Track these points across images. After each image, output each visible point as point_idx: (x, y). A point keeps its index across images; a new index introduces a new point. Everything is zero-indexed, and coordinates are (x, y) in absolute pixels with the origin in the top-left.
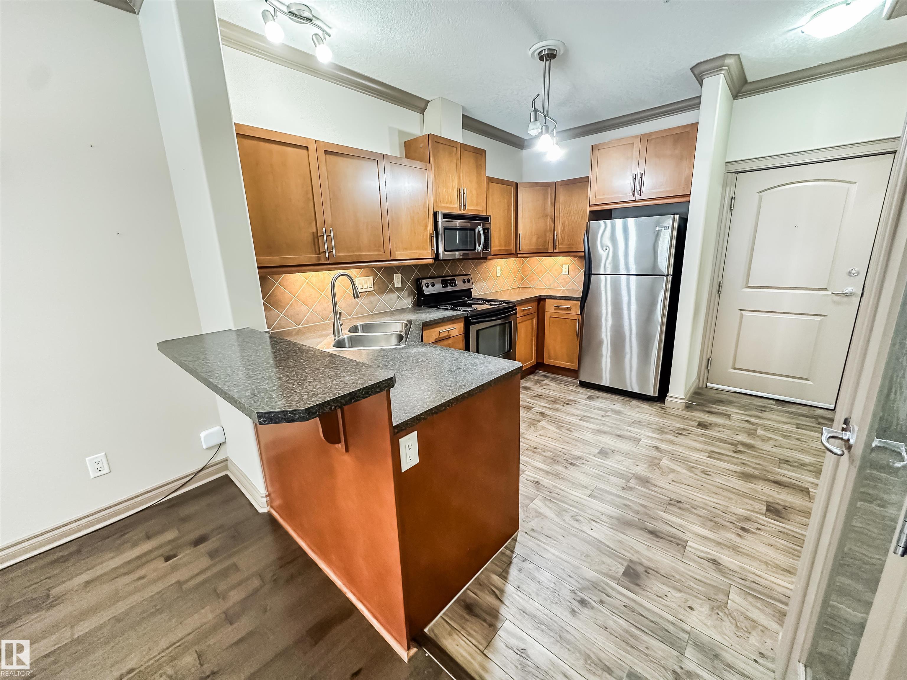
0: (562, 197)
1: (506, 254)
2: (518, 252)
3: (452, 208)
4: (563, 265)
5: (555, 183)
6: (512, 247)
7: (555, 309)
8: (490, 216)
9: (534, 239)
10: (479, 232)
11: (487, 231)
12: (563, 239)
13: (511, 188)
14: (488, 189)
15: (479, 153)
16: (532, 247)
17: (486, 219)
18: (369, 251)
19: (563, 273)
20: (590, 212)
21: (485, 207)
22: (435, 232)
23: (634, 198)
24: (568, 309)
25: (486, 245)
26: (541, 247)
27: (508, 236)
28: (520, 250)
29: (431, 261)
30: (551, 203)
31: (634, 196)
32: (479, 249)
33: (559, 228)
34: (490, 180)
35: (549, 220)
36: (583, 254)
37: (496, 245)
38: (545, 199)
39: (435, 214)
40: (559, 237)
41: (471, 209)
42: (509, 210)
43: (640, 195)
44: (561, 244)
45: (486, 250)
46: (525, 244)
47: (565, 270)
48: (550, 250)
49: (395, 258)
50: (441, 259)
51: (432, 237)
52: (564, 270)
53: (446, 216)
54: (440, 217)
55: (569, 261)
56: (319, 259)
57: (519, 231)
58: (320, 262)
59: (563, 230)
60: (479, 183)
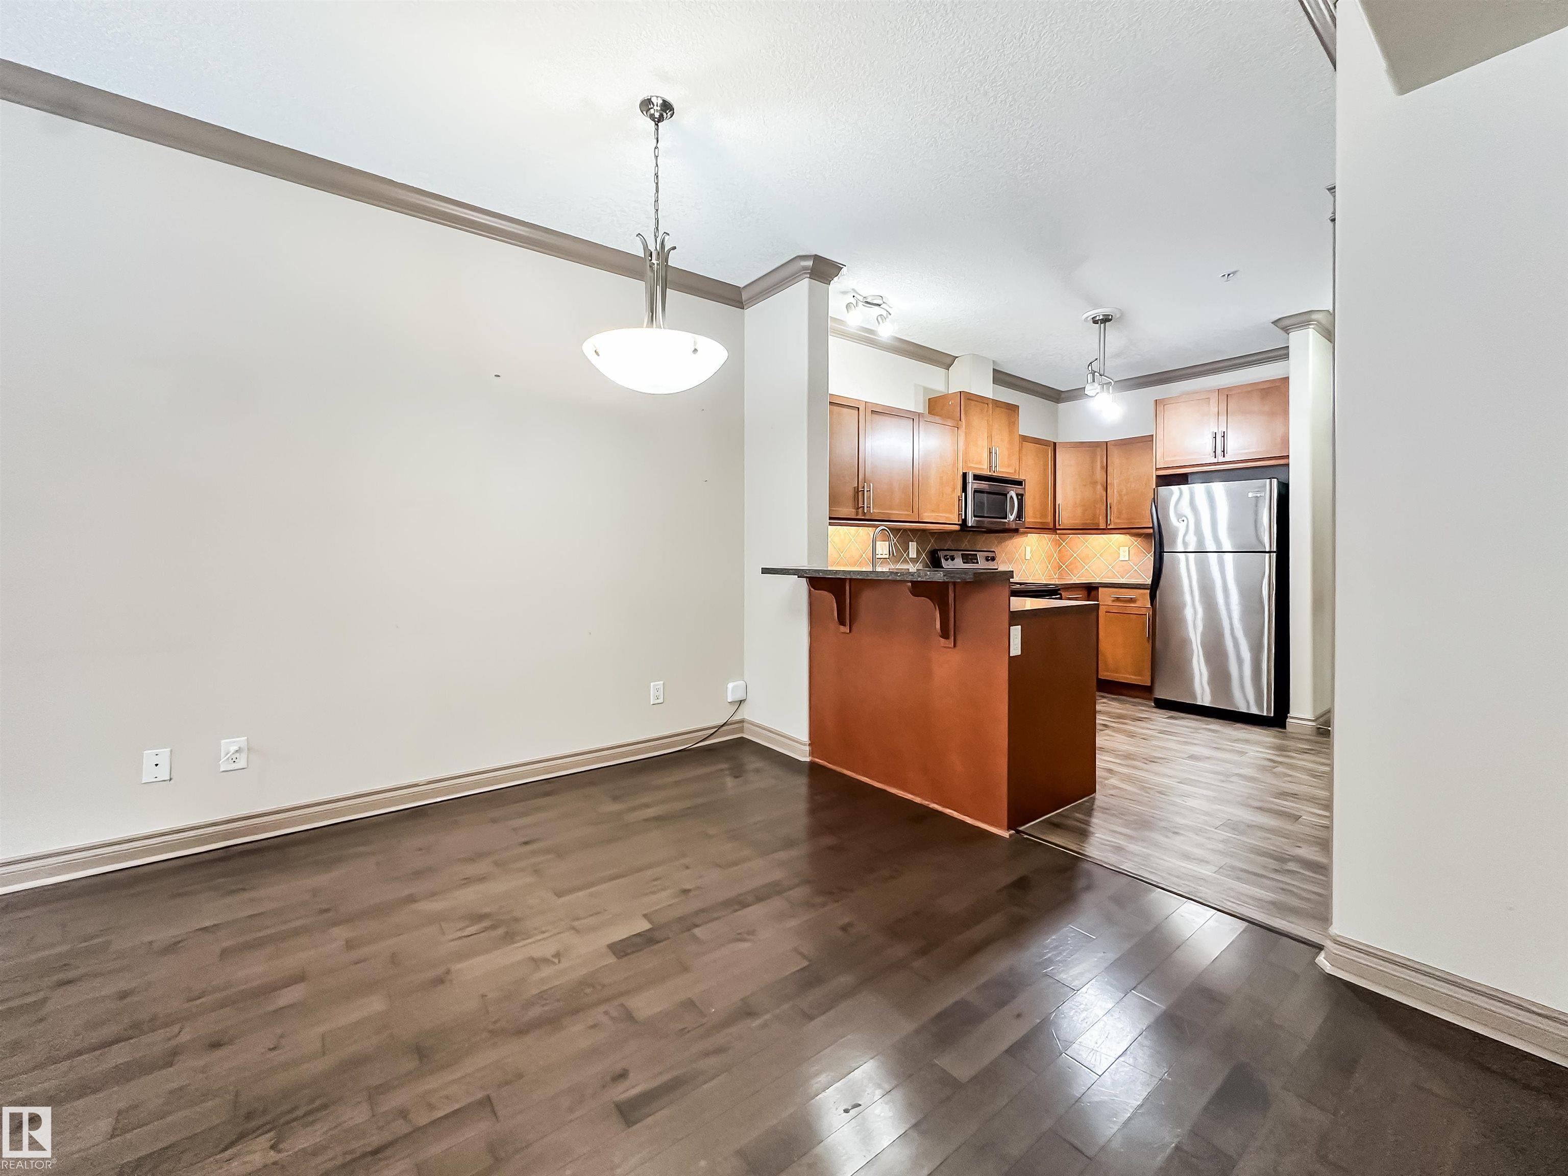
0: (1116, 460)
1: (1042, 529)
2: (1057, 527)
3: (980, 469)
4: (1121, 548)
5: (1107, 442)
6: (1049, 519)
7: (1113, 601)
8: (1025, 480)
9: (1079, 511)
10: (1011, 497)
11: (1021, 497)
12: (1120, 512)
13: (1049, 449)
14: (1020, 450)
15: (1012, 409)
16: (1077, 522)
17: (1020, 483)
18: (898, 510)
19: (1122, 558)
20: (1158, 477)
21: (1017, 469)
22: (963, 494)
23: (1215, 461)
24: (1132, 600)
25: (1020, 516)
26: (1089, 521)
27: (1044, 504)
28: (1059, 525)
29: (957, 528)
30: (1102, 467)
31: (1215, 457)
32: (1012, 517)
33: (1113, 498)
34: (1024, 439)
35: (1099, 488)
36: (1151, 531)
37: (1030, 516)
38: (1093, 462)
39: (965, 475)
40: (1115, 509)
41: (1003, 470)
42: (1046, 475)
43: (1224, 456)
44: (1119, 518)
45: (1019, 520)
46: (1066, 517)
47: (1124, 555)
48: (1102, 526)
49: (922, 519)
50: (970, 525)
51: (959, 500)
52: (1121, 553)
53: (977, 477)
54: (970, 479)
55: (1129, 543)
56: (857, 514)
57: (1059, 500)
58: (858, 517)
59: (1119, 502)
60: (1011, 442)
